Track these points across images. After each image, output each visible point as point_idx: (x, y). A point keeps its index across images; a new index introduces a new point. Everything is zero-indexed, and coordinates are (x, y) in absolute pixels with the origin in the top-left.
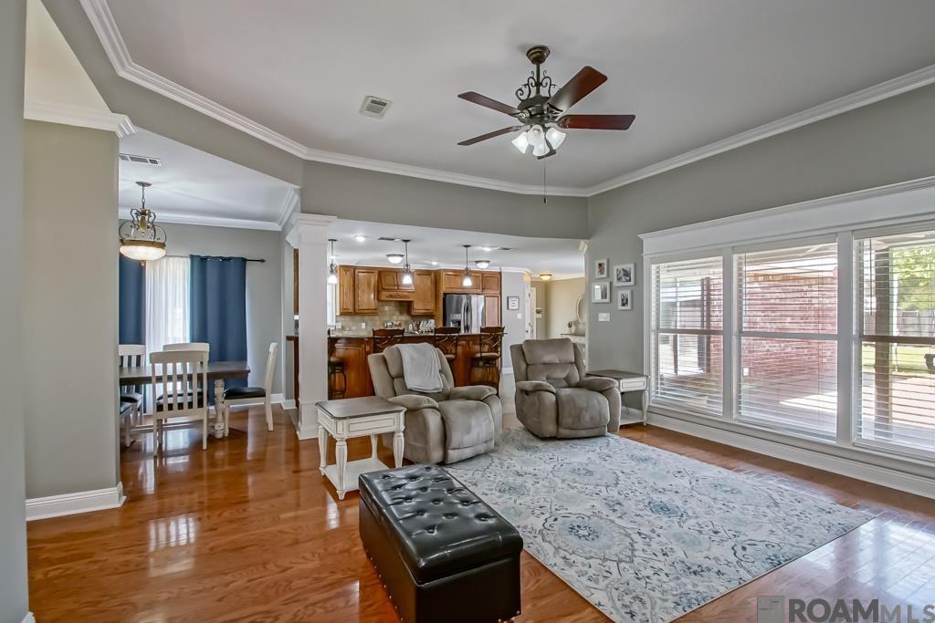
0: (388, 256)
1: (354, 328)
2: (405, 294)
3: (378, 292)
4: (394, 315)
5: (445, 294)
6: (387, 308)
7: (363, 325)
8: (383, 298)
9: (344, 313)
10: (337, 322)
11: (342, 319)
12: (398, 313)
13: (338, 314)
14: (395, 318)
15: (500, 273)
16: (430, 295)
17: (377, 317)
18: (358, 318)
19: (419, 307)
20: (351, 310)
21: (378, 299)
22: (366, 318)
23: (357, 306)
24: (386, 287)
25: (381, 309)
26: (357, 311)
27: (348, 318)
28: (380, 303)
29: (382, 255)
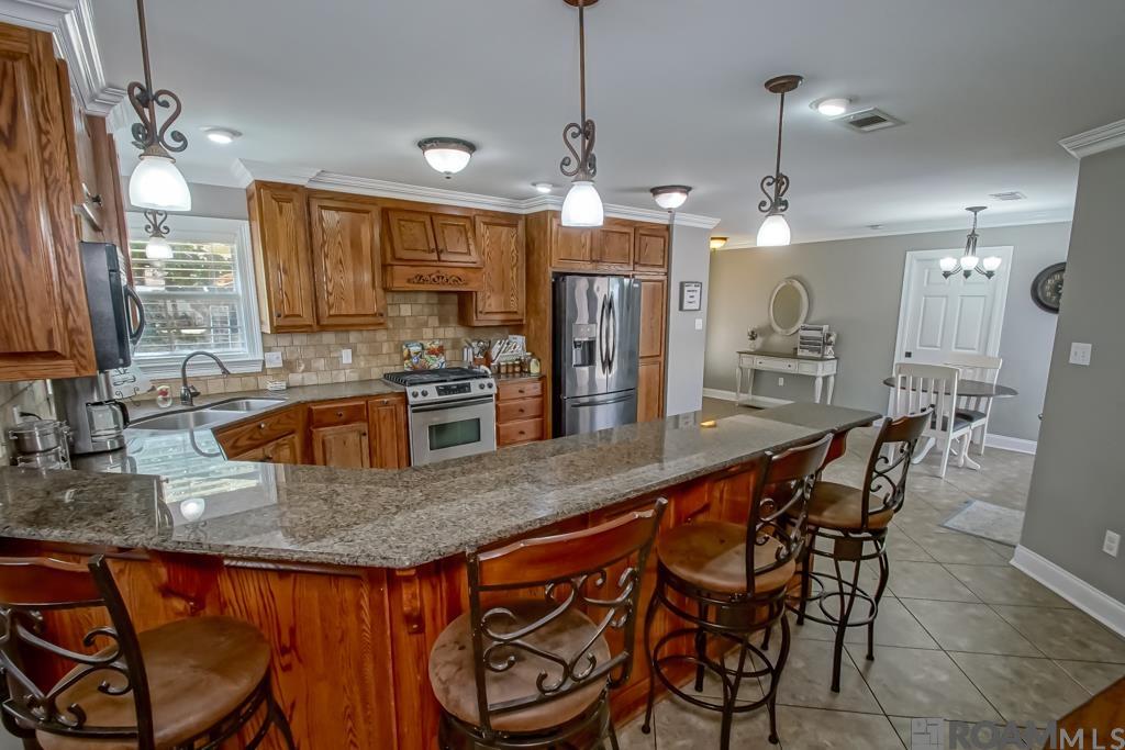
0: (425, 144)
1: (321, 364)
2: (459, 272)
3: (384, 266)
4: (426, 325)
5: (559, 277)
6: (406, 310)
7: (346, 356)
8: (398, 284)
9: (284, 326)
10: (266, 349)
11: (284, 340)
12: (434, 321)
13: (267, 330)
14: (428, 333)
15: (668, 228)
16: (517, 276)
17: (381, 335)
18: (329, 338)
19: (490, 306)
20: (308, 319)
21: (386, 290)
22: (353, 337)
23: (324, 308)
24: (408, 255)
25: (391, 312)
26: (325, 322)
27: (300, 339)
28: (389, 298)
29: (401, 141)
